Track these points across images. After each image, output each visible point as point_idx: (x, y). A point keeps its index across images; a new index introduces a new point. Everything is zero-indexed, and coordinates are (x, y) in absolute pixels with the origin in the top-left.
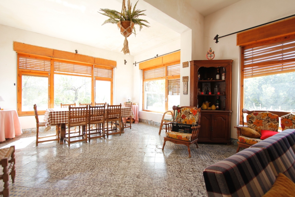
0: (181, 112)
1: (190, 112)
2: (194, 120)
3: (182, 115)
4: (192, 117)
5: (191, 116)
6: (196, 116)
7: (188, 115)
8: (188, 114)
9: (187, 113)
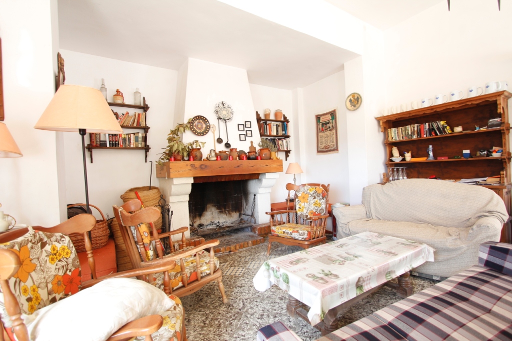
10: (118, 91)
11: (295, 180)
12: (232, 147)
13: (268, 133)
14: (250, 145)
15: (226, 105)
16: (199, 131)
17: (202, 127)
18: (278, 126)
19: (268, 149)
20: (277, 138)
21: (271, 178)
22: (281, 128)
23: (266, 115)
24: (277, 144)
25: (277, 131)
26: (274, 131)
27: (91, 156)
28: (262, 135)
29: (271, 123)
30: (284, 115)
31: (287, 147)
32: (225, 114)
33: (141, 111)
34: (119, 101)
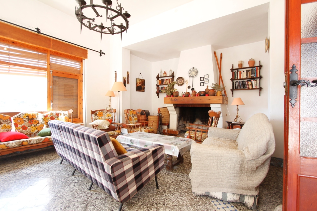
11: (238, 110)
12: (195, 90)
13: (239, 78)
14: (206, 88)
15: (194, 69)
16: (180, 84)
17: (181, 82)
18: (248, 71)
19: (214, 90)
20: (246, 80)
21: (215, 108)
22: (250, 72)
23: (239, 65)
24: (246, 85)
25: (247, 75)
26: (244, 76)
27: (158, 95)
28: (232, 80)
29: (242, 70)
30: (260, 61)
31: (256, 86)
32: (193, 74)
33: (171, 78)
34: (165, 75)
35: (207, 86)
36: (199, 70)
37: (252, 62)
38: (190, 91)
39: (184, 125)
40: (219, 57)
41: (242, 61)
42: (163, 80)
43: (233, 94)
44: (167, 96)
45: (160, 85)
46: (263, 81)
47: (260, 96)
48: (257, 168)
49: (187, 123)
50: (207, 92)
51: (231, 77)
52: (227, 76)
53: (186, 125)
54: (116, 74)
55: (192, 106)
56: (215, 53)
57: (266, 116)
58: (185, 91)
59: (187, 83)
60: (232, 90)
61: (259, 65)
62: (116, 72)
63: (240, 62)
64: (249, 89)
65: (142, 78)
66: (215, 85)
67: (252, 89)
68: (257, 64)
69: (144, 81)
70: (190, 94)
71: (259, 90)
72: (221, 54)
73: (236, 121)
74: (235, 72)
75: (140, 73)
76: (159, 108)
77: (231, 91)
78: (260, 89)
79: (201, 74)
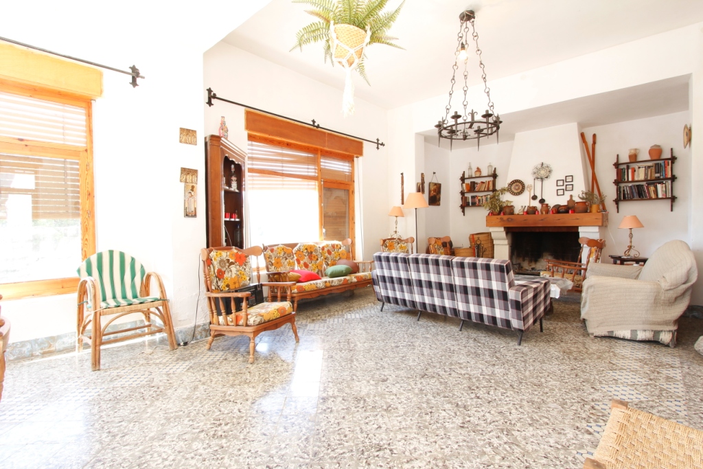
0: (213, 265)
1: (231, 261)
2: (243, 274)
3: (216, 271)
4: (238, 271)
5: (233, 268)
6: (245, 265)
7: (227, 267)
8: (227, 264)
9: (225, 264)
10: (478, 168)
11: (631, 236)
12: (546, 202)
13: (630, 179)
14: (569, 199)
15: (544, 166)
16: (516, 191)
17: (519, 188)
18: (649, 167)
19: (585, 203)
20: (644, 183)
21: (587, 232)
22: (653, 169)
23: (630, 157)
24: (645, 192)
25: (646, 174)
26: (641, 175)
27: (463, 212)
28: (617, 182)
29: (635, 166)
30: (672, 149)
31: (664, 193)
32: (543, 173)
33: (491, 179)
34: (478, 175)
35: (571, 196)
36: (553, 167)
37: (656, 151)
38: (536, 204)
39: (519, 264)
40: (590, 141)
41: (636, 149)
42: (473, 184)
43: (618, 208)
44: (492, 214)
45: (466, 192)
46: (677, 184)
47: (672, 210)
48: (676, 299)
49: (524, 260)
50: (570, 205)
51: (615, 177)
52: (607, 177)
53: (522, 264)
54: (402, 178)
55: (541, 231)
56: (582, 136)
57: (687, 244)
58: (527, 205)
59: (530, 190)
60: (617, 201)
61: (669, 156)
62: (402, 174)
63: (633, 152)
64: (651, 199)
65: (436, 182)
66: (586, 194)
67: (657, 198)
68: (667, 155)
69: (440, 185)
70: (537, 210)
71: (669, 202)
72: (594, 136)
73: (629, 255)
74: (622, 169)
75: (434, 173)
76: (473, 235)
77: (614, 203)
78: (673, 199)
79: (558, 174)
